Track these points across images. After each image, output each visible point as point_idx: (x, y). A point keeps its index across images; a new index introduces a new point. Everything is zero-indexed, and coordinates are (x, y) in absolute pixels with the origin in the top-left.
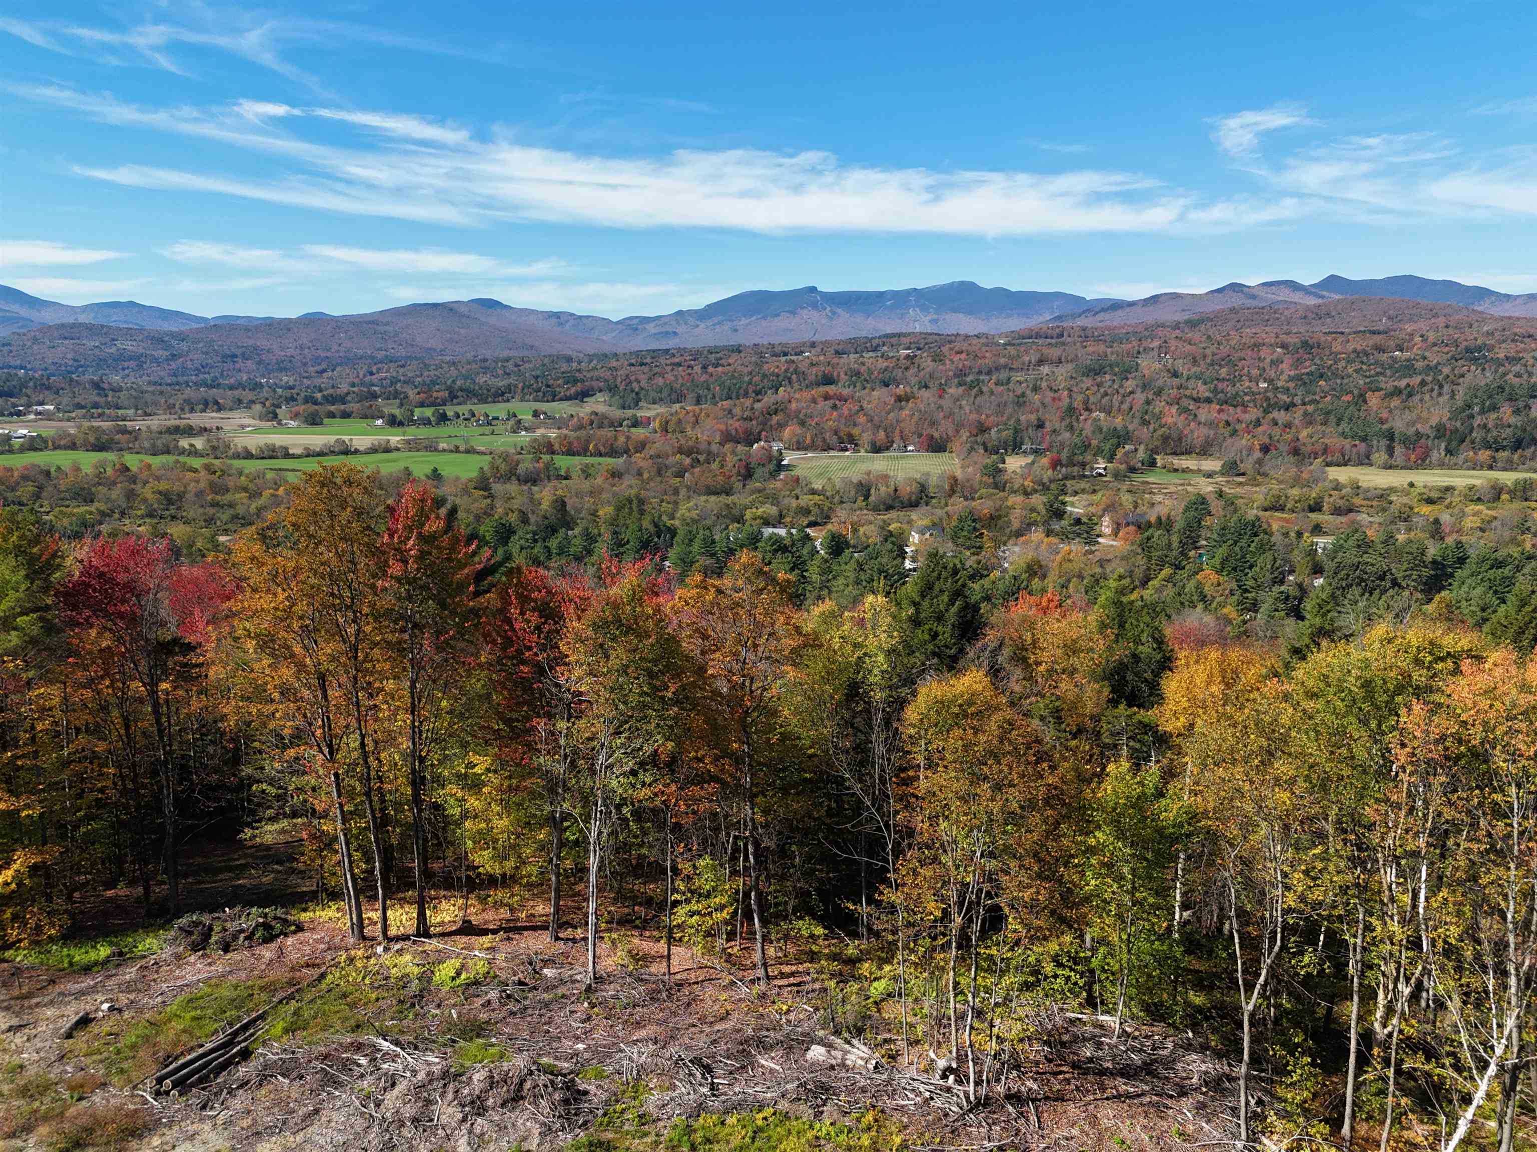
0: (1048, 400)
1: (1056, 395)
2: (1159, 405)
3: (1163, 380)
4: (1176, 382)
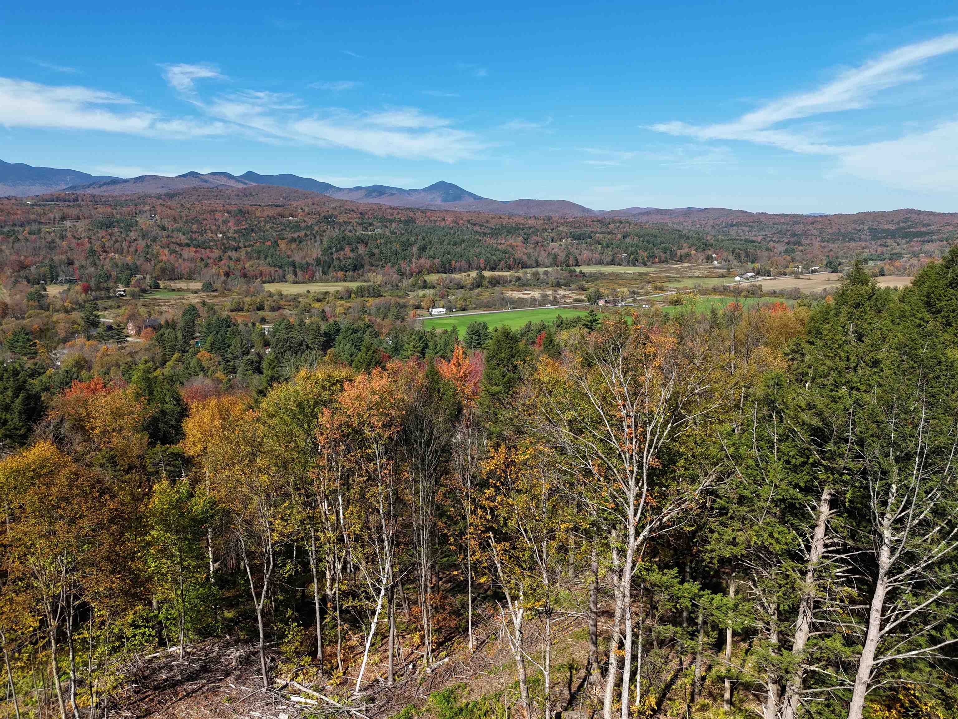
1: (79, 242)
2: (156, 248)
3: (156, 231)
4: (165, 233)
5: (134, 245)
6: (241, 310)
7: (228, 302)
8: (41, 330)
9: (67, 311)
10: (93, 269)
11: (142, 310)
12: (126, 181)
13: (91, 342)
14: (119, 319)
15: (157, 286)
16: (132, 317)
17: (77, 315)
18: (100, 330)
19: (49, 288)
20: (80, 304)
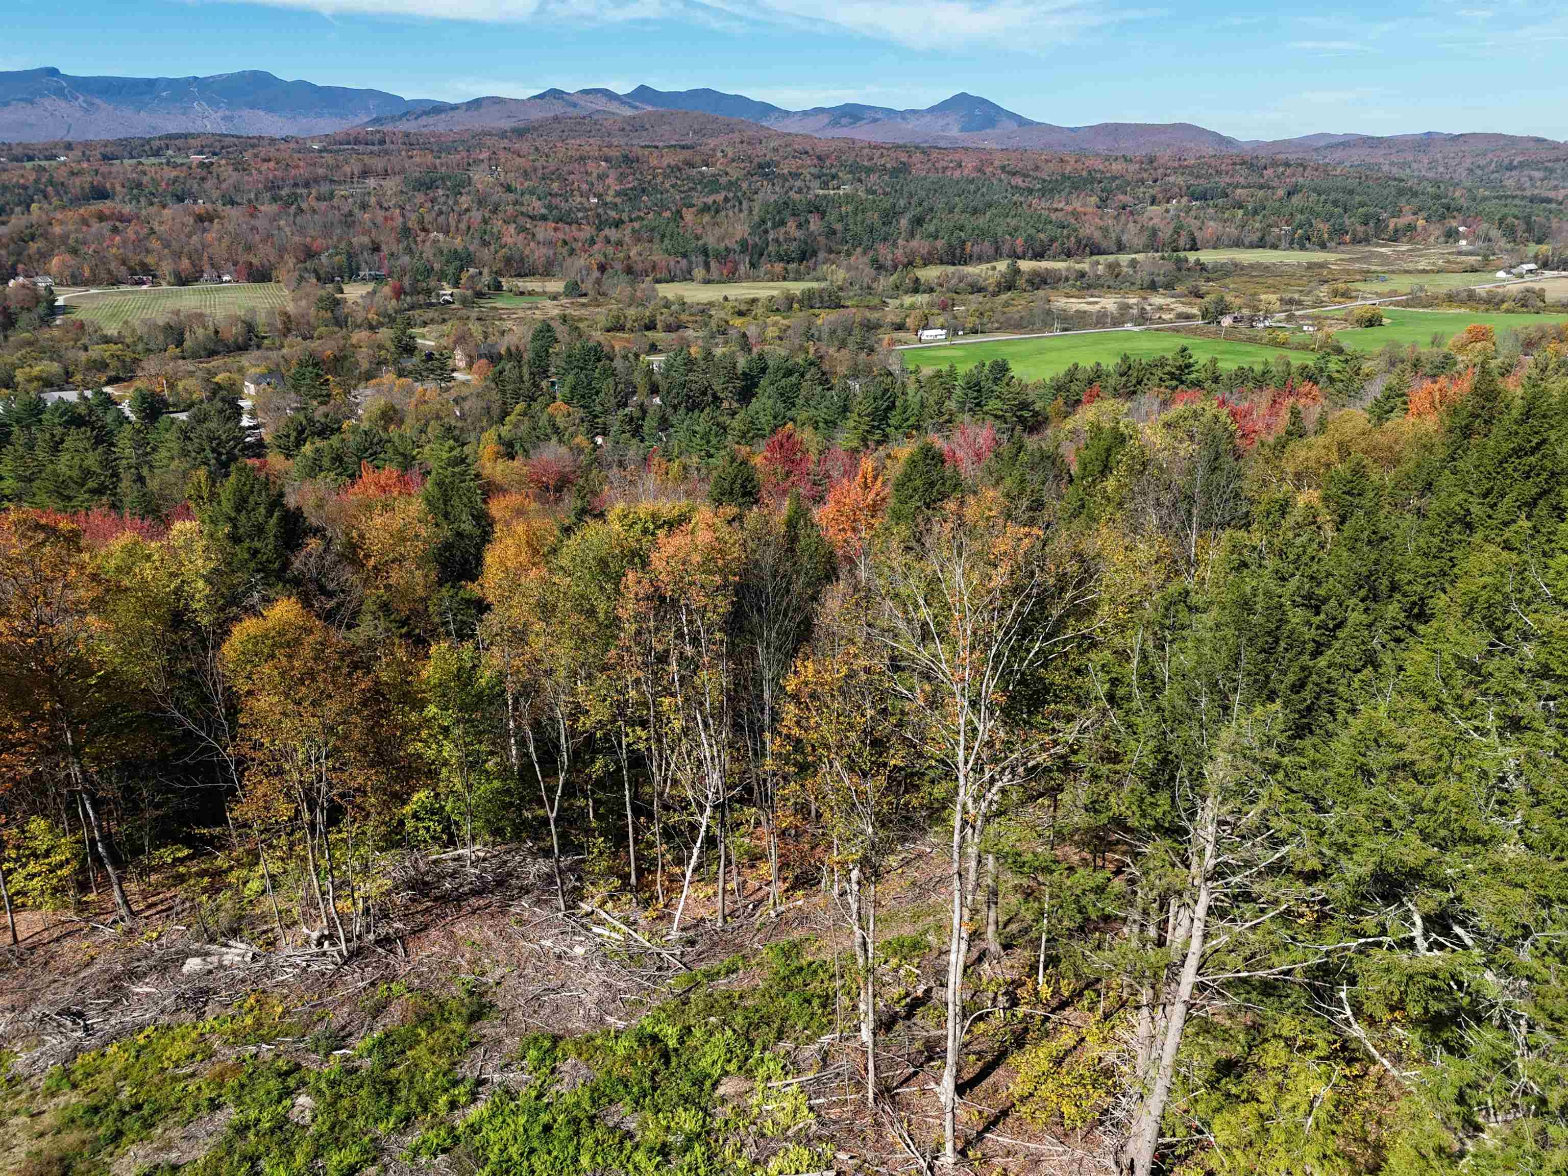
0: (380, 219)
1: (388, 214)
2: (497, 224)
3: (498, 195)
4: (511, 197)
5: (465, 218)
6: (621, 328)
7: (602, 314)
8: (336, 359)
9: (372, 328)
10: (406, 259)
11: (475, 328)
12: (454, 108)
13: (403, 380)
14: (444, 342)
15: (498, 287)
16: (461, 340)
17: (385, 334)
18: (415, 360)
19: (347, 288)
20: (390, 316)
